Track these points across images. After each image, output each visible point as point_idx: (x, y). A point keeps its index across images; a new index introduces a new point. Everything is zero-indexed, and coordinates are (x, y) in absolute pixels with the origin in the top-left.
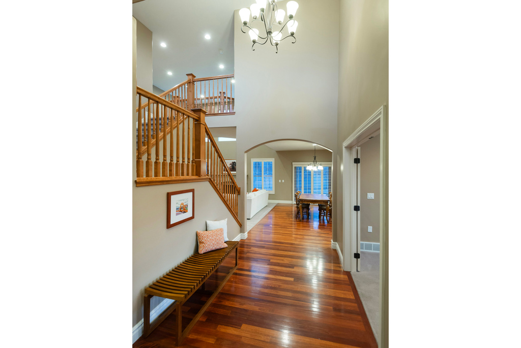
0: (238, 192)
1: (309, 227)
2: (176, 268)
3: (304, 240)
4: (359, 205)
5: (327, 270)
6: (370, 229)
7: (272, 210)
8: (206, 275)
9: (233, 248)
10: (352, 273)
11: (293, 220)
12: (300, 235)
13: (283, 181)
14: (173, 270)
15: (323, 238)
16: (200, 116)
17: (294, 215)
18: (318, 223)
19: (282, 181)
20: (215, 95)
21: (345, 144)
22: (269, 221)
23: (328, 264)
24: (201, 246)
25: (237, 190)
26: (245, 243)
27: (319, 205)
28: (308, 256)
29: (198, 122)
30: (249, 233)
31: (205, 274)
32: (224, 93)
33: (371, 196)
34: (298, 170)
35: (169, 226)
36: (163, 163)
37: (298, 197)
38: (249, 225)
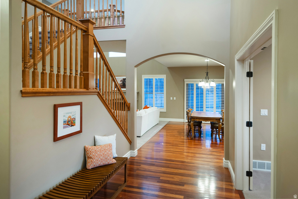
0: (128, 108)
1: (201, 145)
2: (63, 183)
3: (195, 158)
4: (251, 120)
5: (219, 189)
6: (263, 147)
7: (163, 128)
8: (94, 190)
9: (122, 164)
10: (244, 192)
11: (185, 138)
12: (192, 153)
13: (175, 98)
14: (60, 185)
15: (215, 157)
16: (88, 26)
17: (185, 133)
18: (210, 142)
19: (173, 98)
20: (105, 8)
21: (237, 56)
22: (161, 138)
23: (220, 182)
24: (89, 161)
25: (127, 106)
26: (135, 161)
27: (211, 123)
28: (200, 174)
29: (86, 33)
30: (139, 150)
31: (92, 189)
32: (114, 6)
33: (264, 112)
34: (190, 87)
35: (56, 139)
36: (50, 74)
37: (190, 115)
38: (139, 143)
